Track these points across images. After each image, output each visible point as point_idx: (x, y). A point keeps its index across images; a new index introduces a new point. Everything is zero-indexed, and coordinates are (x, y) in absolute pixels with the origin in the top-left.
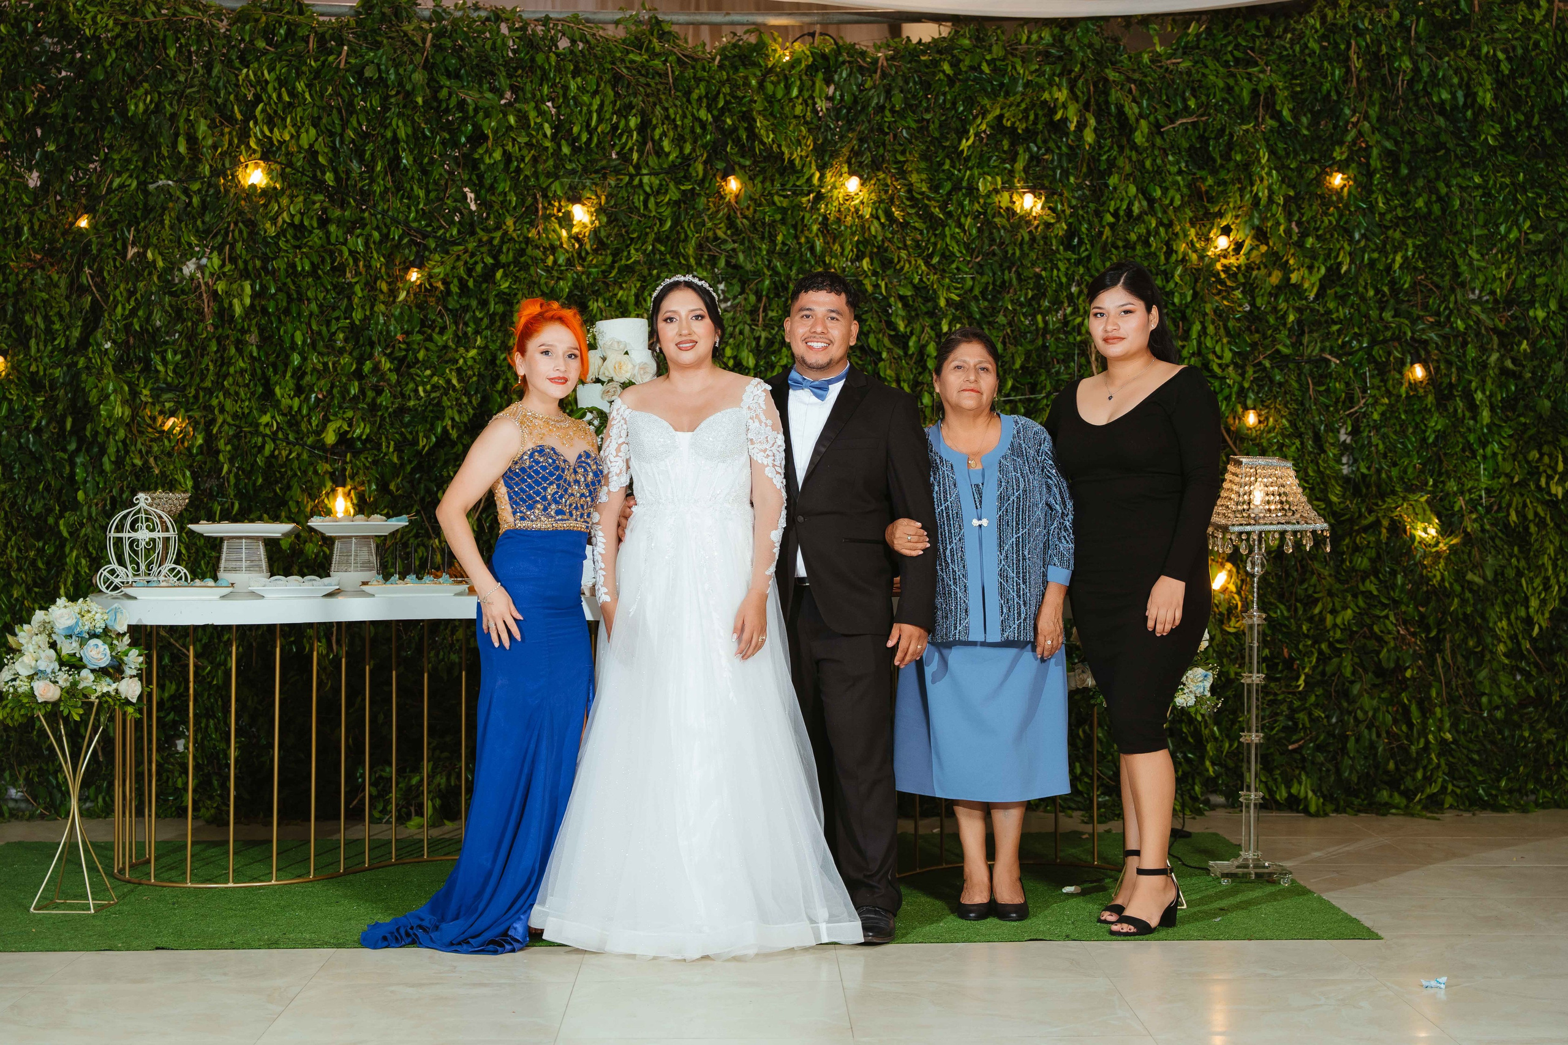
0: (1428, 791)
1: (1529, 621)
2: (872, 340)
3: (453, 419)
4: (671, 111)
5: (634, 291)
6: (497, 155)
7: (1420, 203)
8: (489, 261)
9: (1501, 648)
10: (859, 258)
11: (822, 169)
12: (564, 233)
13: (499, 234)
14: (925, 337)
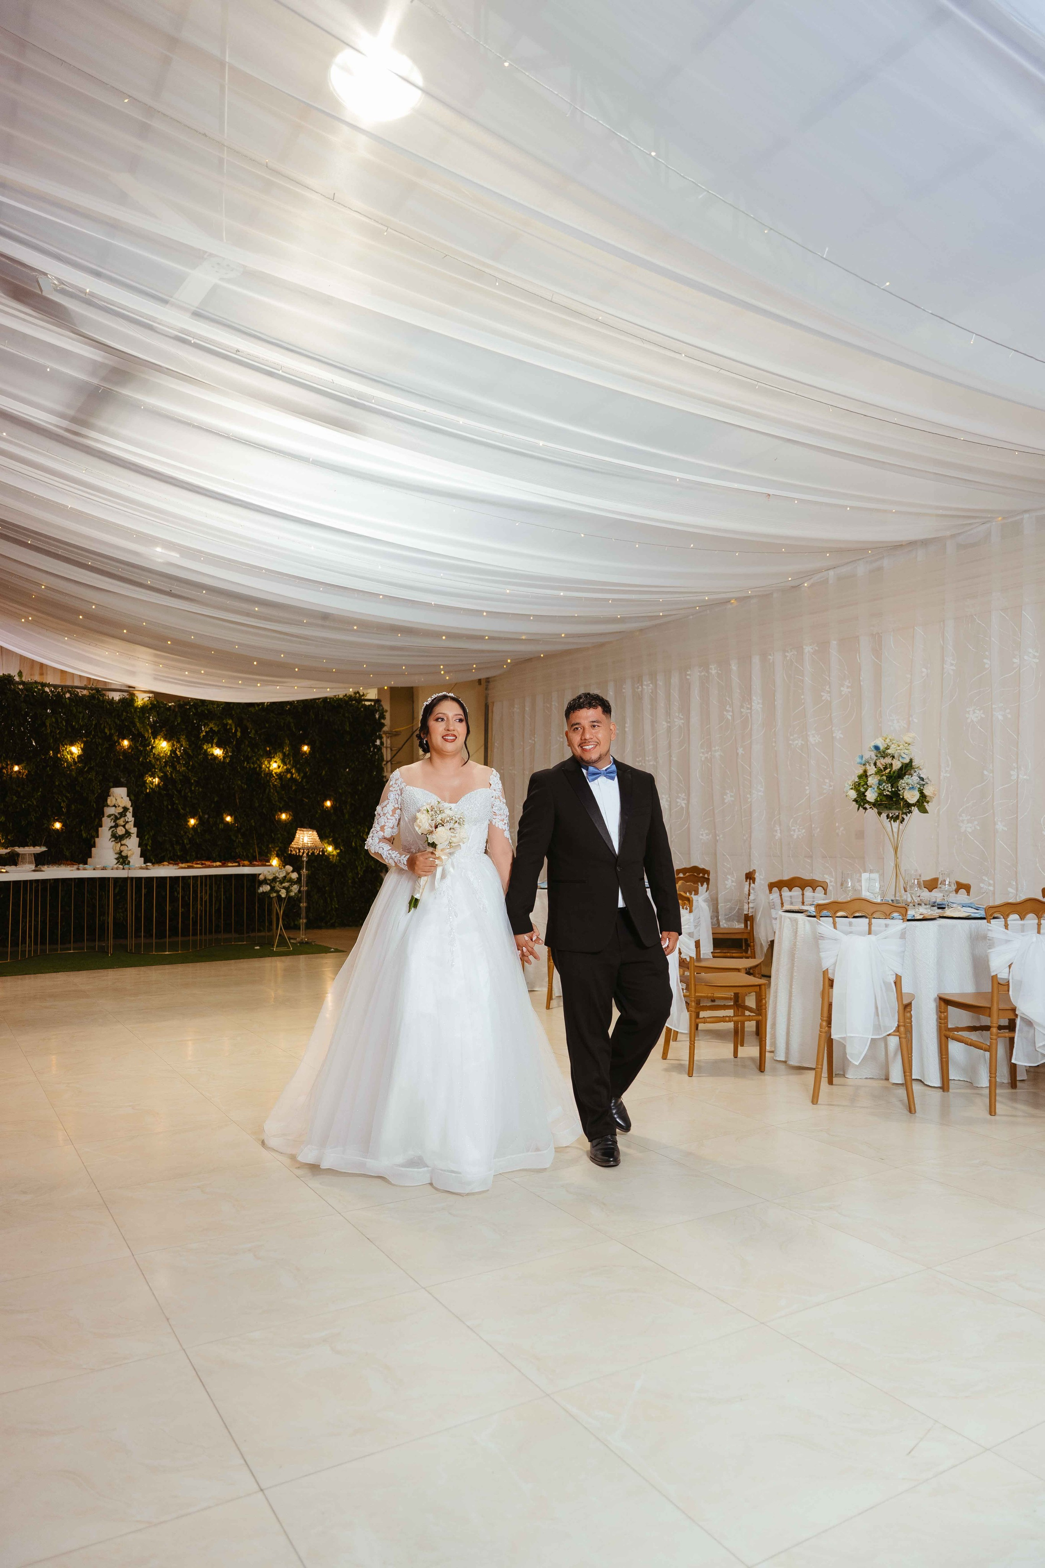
0: (331, 922)
1: (357, 874)
2: (170, 792)
3: (33, 815)
4: (107, 720)
5: (94, 775)
6: (49, 731)
7: (328, 756)
8: (44, 764)
9: (350, 881)
10: (166, 766)
11: (154, 738)
12: (69, 757)
13: (48, 756)
14: (187, 791)
